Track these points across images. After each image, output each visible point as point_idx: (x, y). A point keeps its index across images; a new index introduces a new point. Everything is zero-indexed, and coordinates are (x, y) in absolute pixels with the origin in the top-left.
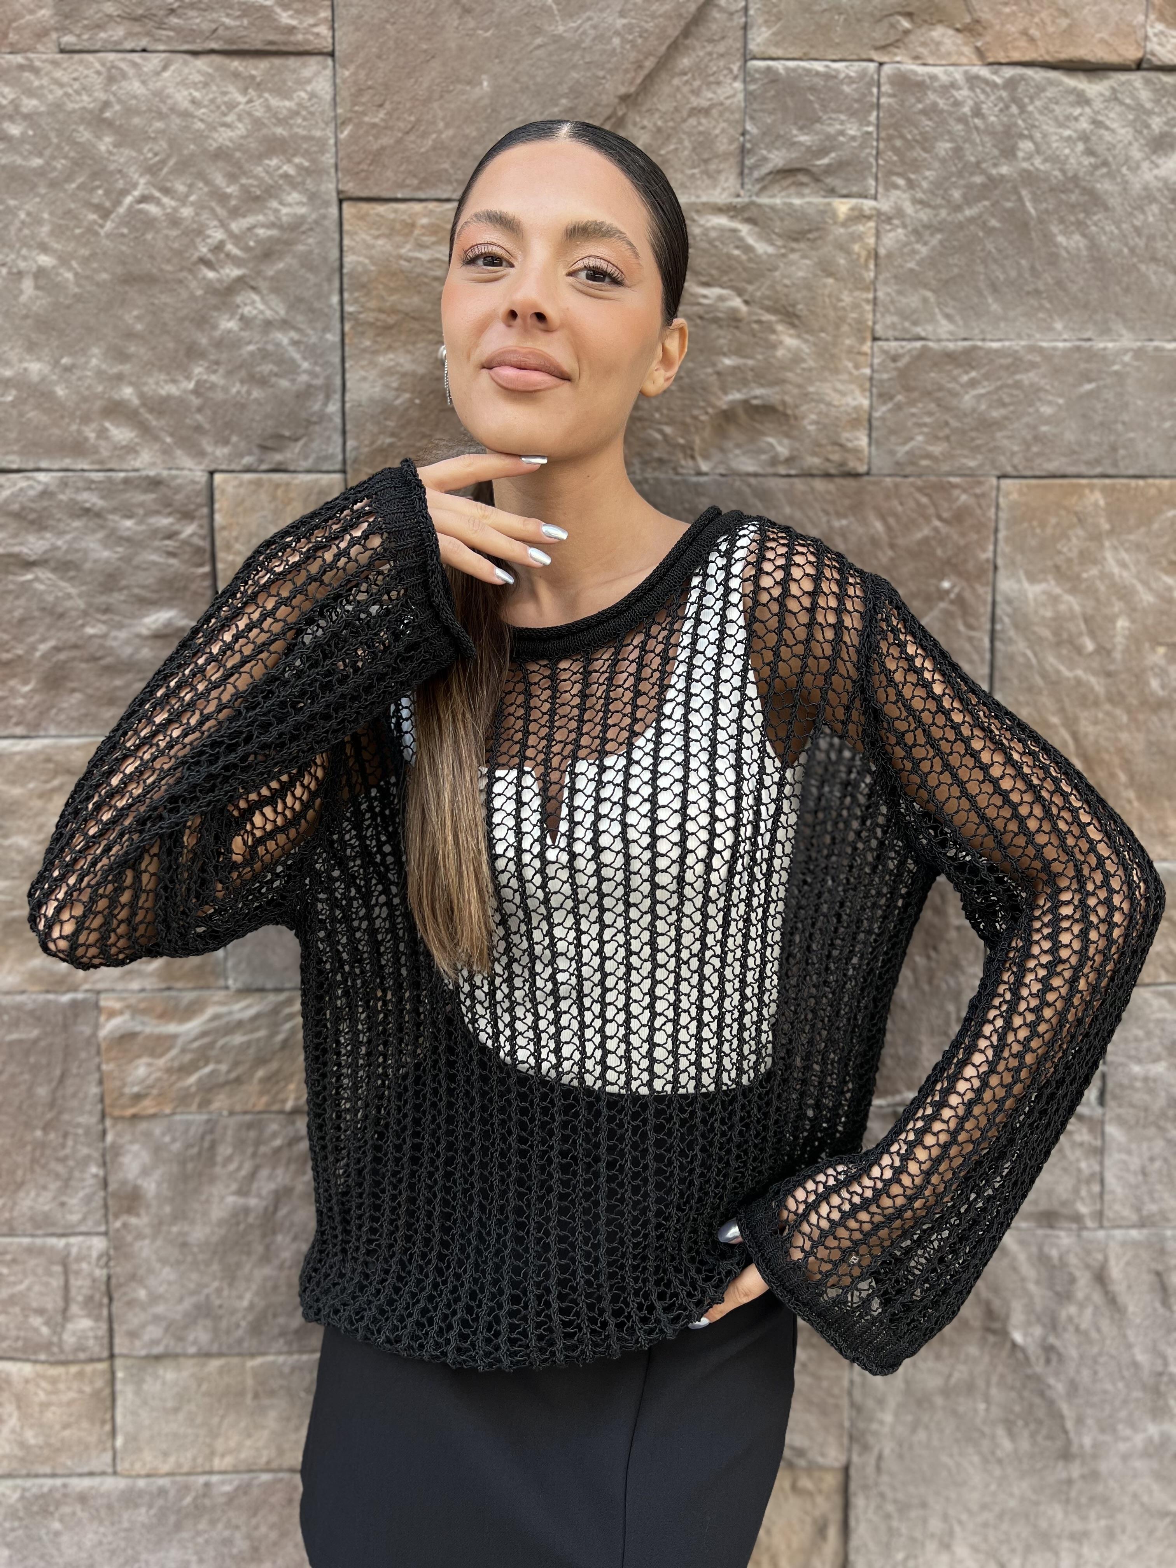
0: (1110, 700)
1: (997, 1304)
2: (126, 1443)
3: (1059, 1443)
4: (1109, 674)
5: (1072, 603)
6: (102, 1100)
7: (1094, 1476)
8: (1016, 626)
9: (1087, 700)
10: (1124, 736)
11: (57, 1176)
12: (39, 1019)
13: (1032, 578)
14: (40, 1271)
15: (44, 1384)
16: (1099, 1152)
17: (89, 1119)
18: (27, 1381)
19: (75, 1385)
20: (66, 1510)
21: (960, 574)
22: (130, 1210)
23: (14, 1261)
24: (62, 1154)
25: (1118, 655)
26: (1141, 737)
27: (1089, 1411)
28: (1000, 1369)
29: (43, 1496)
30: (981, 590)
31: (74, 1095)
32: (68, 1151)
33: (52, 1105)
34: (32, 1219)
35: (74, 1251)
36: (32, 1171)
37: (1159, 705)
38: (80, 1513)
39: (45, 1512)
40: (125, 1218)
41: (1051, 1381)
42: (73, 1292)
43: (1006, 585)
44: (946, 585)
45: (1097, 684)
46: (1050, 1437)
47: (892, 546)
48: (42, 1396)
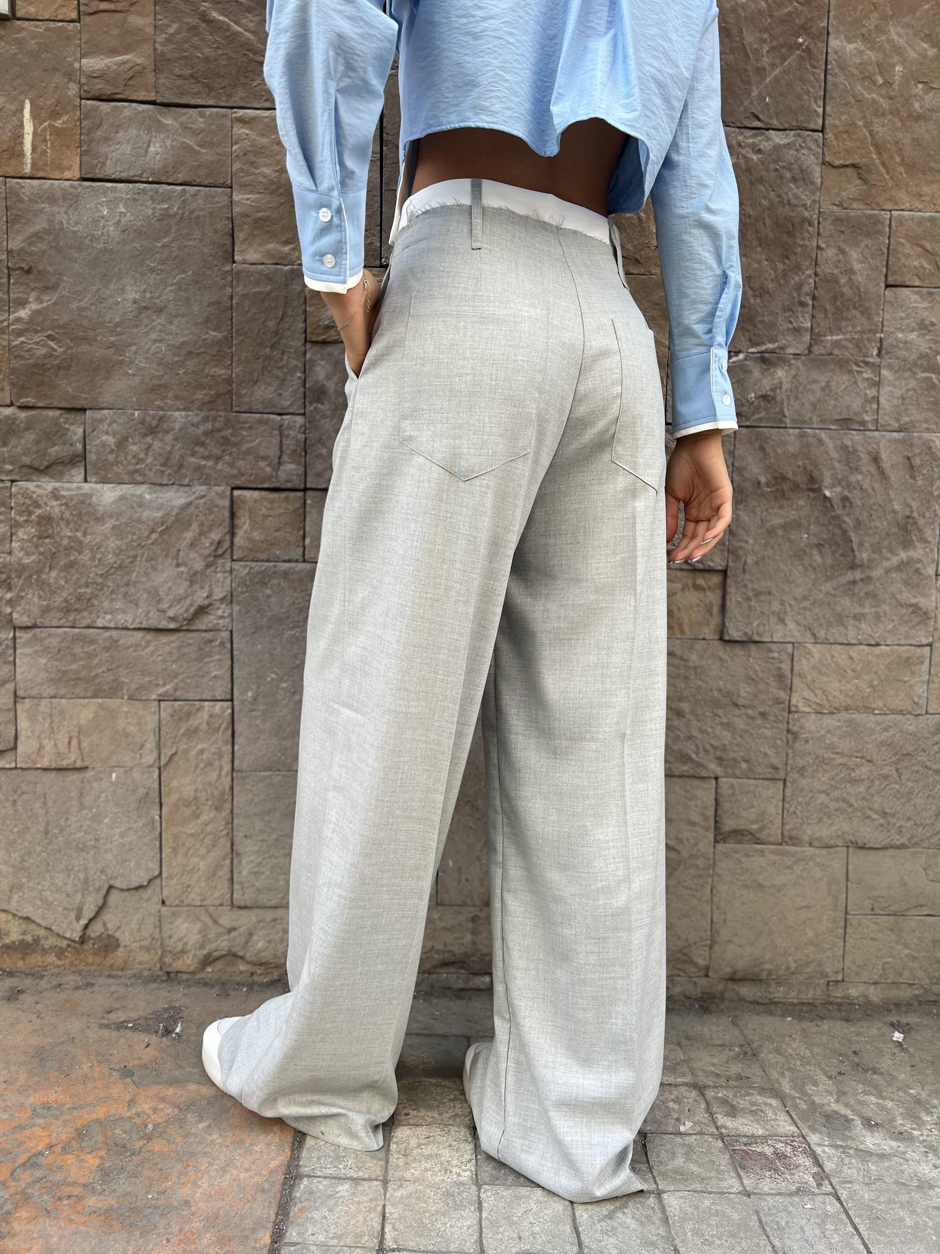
0: (891, 113)
1: (816, 473)
2: (311, 542)
3: (849, 558)
4: (891, 98)
5: (871, 55)
6: (305, 332)
7: (867, 580)
8: (839, 67)
9: (878, 113)
10: (900, 135)
11: (277, 377)
12: (271, 280)
13: (849, 41)
14: (266, 434)
15: (265, 503)
16: (878, 384)
17: (297, 343)
18: (255, 501)
19: (284, 505)
20: (275, 581)
21: (808, 35)
22: (319, 400)
23: (251, 428)
24: (280, 364)
25: (896, 87)
26: (908, 135)
27: (867, 539)
28: (816, 513)
29: (262, 572)
30: (820, 45)
31: (289, 329)
32: (284, 363)
33: (276, 333)
34: (262, 402)
35: (286, 423)
36: (263, 375)
37: (918, 118)
38: (282, 584)
39: (263, 583)
40: (315, 405)
41: (846, 519)
42: (284, 448)
43: (834, 43)
44: (801, 40)
45: (885, 104)
46: (843, 555)
47: (770, 16)
48: (264, 511)
